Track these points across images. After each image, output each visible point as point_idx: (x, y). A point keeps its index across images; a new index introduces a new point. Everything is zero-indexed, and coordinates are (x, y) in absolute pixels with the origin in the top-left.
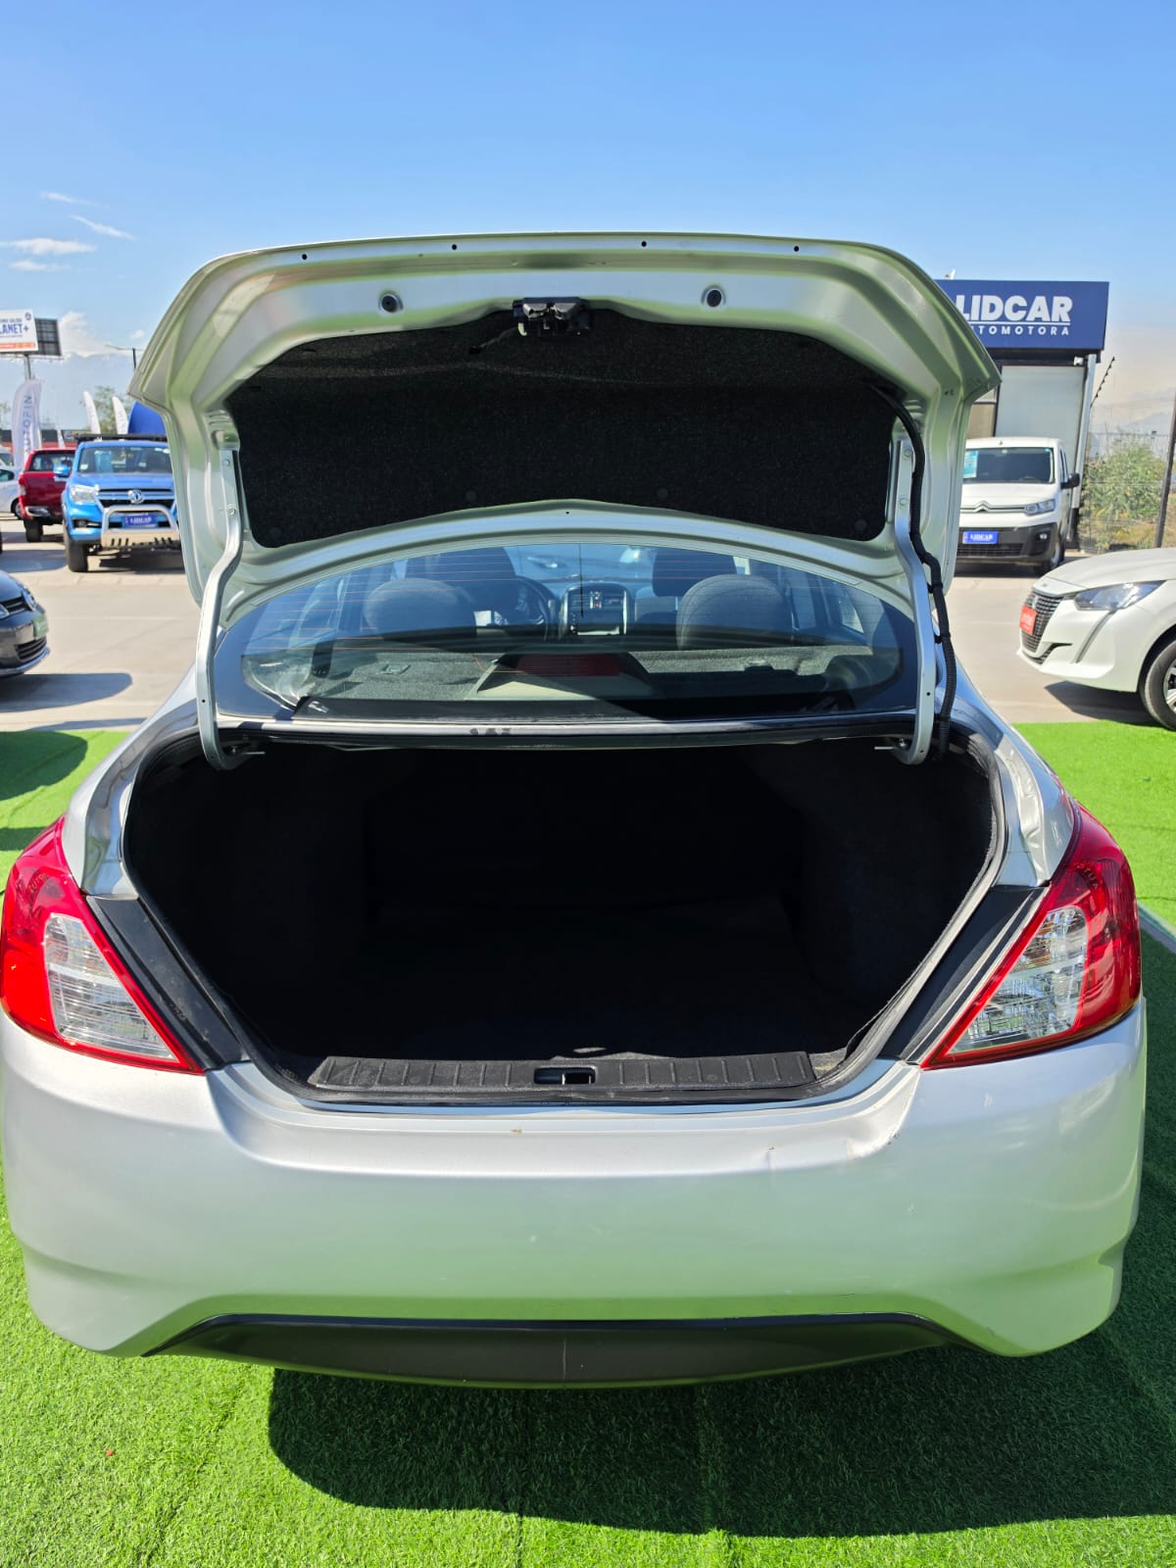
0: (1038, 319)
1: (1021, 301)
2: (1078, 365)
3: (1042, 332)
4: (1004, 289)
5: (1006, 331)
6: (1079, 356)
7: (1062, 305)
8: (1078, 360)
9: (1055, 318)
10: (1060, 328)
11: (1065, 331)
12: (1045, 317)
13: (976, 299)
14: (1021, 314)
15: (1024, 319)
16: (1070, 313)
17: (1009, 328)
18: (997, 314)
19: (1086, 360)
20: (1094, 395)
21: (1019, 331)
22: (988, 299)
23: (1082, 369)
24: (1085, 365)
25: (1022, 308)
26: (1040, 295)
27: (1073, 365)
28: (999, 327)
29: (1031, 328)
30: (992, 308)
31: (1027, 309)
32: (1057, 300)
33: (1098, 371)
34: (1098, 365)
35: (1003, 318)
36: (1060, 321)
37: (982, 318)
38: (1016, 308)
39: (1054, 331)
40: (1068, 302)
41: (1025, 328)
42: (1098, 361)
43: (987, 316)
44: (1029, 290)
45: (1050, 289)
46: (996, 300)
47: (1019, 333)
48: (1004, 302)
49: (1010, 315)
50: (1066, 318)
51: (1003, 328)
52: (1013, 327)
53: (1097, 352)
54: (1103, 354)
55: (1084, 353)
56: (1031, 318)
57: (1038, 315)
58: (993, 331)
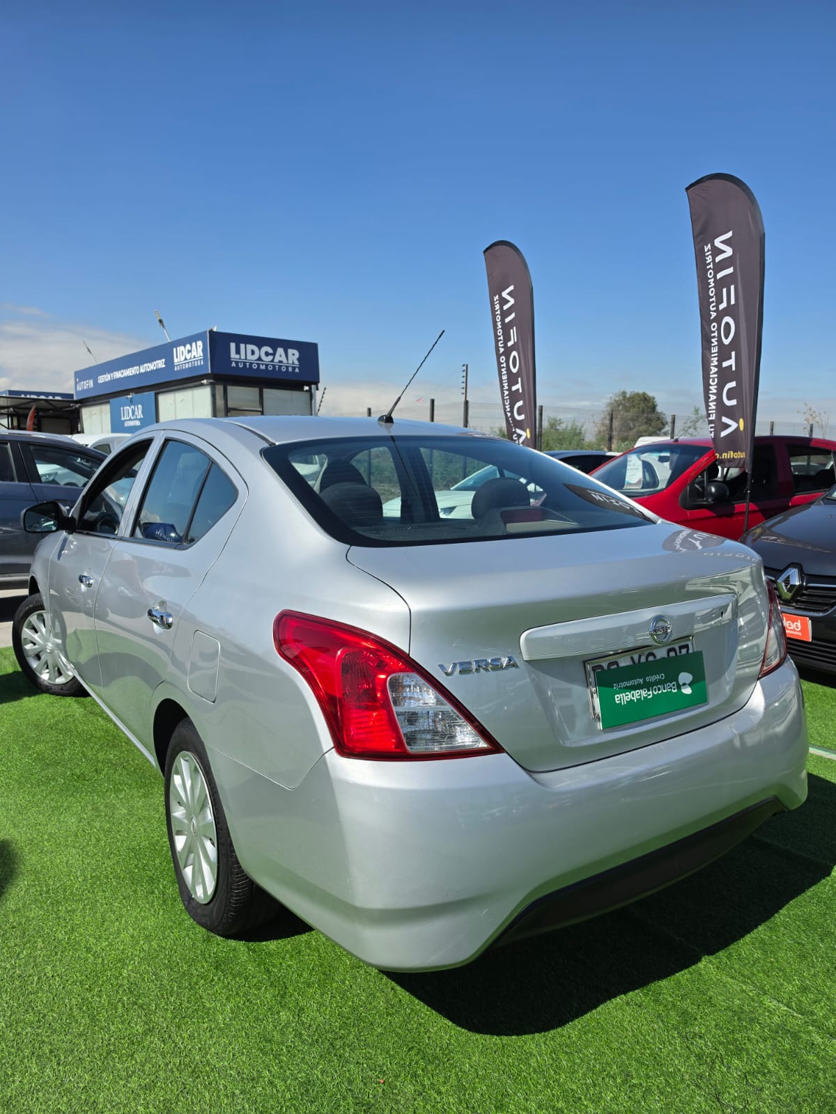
0: (281, 362)
1: (270, 350)
2: (307, 391)
3: (284, 369)
4: (260, 342)
5: (263, 367)
6: (307, 385)
7: (293, 355)
8: (306, 388)
9: (290, 362)
10: (294, 368)
11: (297, 370)
12: (285, 360)
13: (242, 346)
14: (270, 358)
15: (272, 361)
16: (298, 359)
17: (264, 366)
18: (256, 357)
19: (310, 388)
20: (317, 409)
21: (270, 368)
22: (250, 347)
23: (308, 394)
24: (310, 391)
25: (271, 354)
26: (281, 347)
27: (303, 390)
28: (258, 365)
29: (277, 367)
30: (253, 353)
31: (274, 355)
32: (290, 351)
33: (318, 395)
34: (317, 391)
35: (260, 359)
36: (293, 364)
37: (248, 358)
38: (267, 354)
39: (290, 369)
40: (297, 354)
41: (274, 366)
42: (317, 389)
43: (250, 357)
44: (275, 343)
45: (287, 345)
46: (255, 348)
47: (271, 369)
48: (260, 349)
49: (263, 357)
50: (296, 362)
51: (261, 366)
52: (267, 365)
53: (316, 383)
54: (320, 385)
55: (309, 384)
56: (276, 360)
57: (281, 359)
58: (255, 367)
